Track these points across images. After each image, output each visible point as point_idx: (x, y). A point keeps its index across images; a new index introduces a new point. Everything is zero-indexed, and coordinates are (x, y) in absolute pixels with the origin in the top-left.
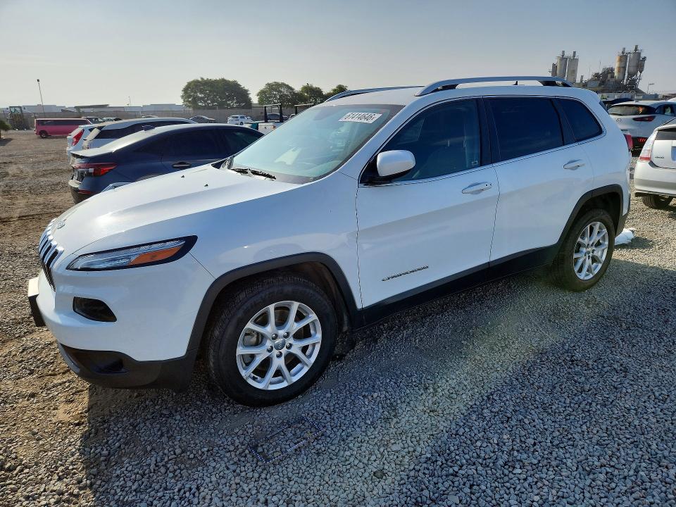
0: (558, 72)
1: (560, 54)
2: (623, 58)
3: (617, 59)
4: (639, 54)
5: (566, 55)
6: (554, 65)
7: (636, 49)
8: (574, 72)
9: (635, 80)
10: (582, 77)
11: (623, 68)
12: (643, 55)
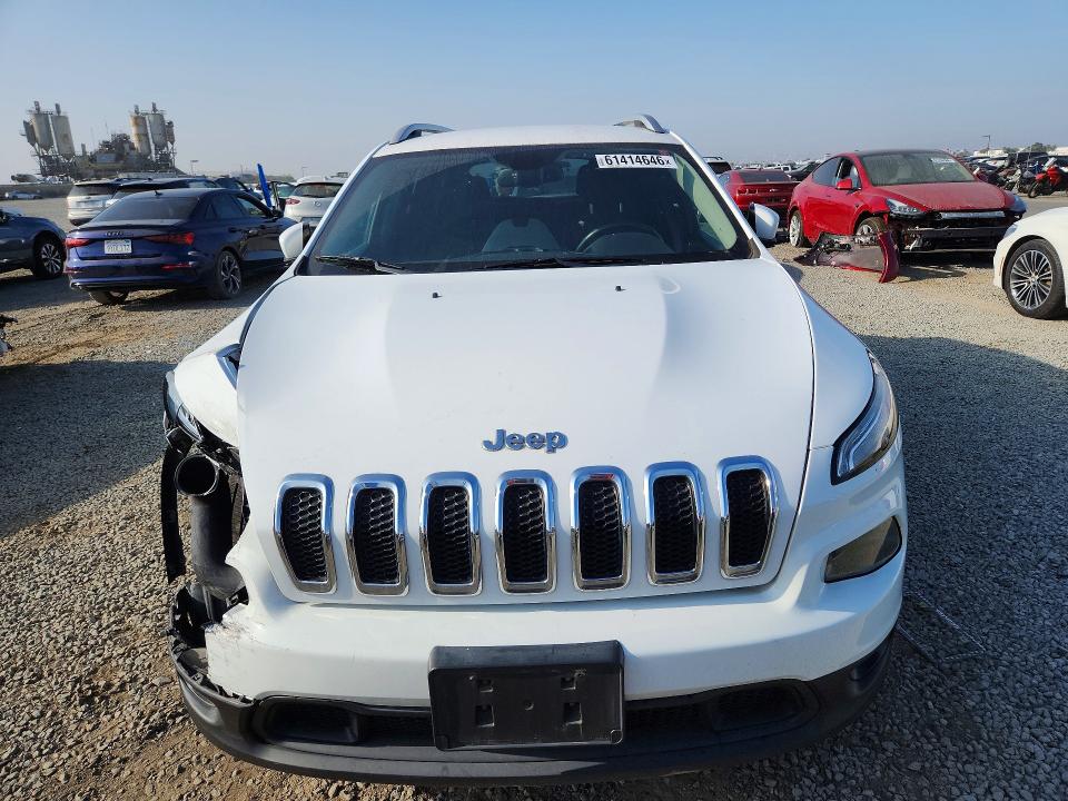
0: (37, 135)
1: (32, 107)
2: (139, 120)
3: (131, 122)
4: (161, 116)
5: (44, 108)
6: (26, 124)
7: (154, 109)
8: (66, 137)
9: (167, 155)
10: (83, 146)
11: (143, 136)
12: (167, 119)
